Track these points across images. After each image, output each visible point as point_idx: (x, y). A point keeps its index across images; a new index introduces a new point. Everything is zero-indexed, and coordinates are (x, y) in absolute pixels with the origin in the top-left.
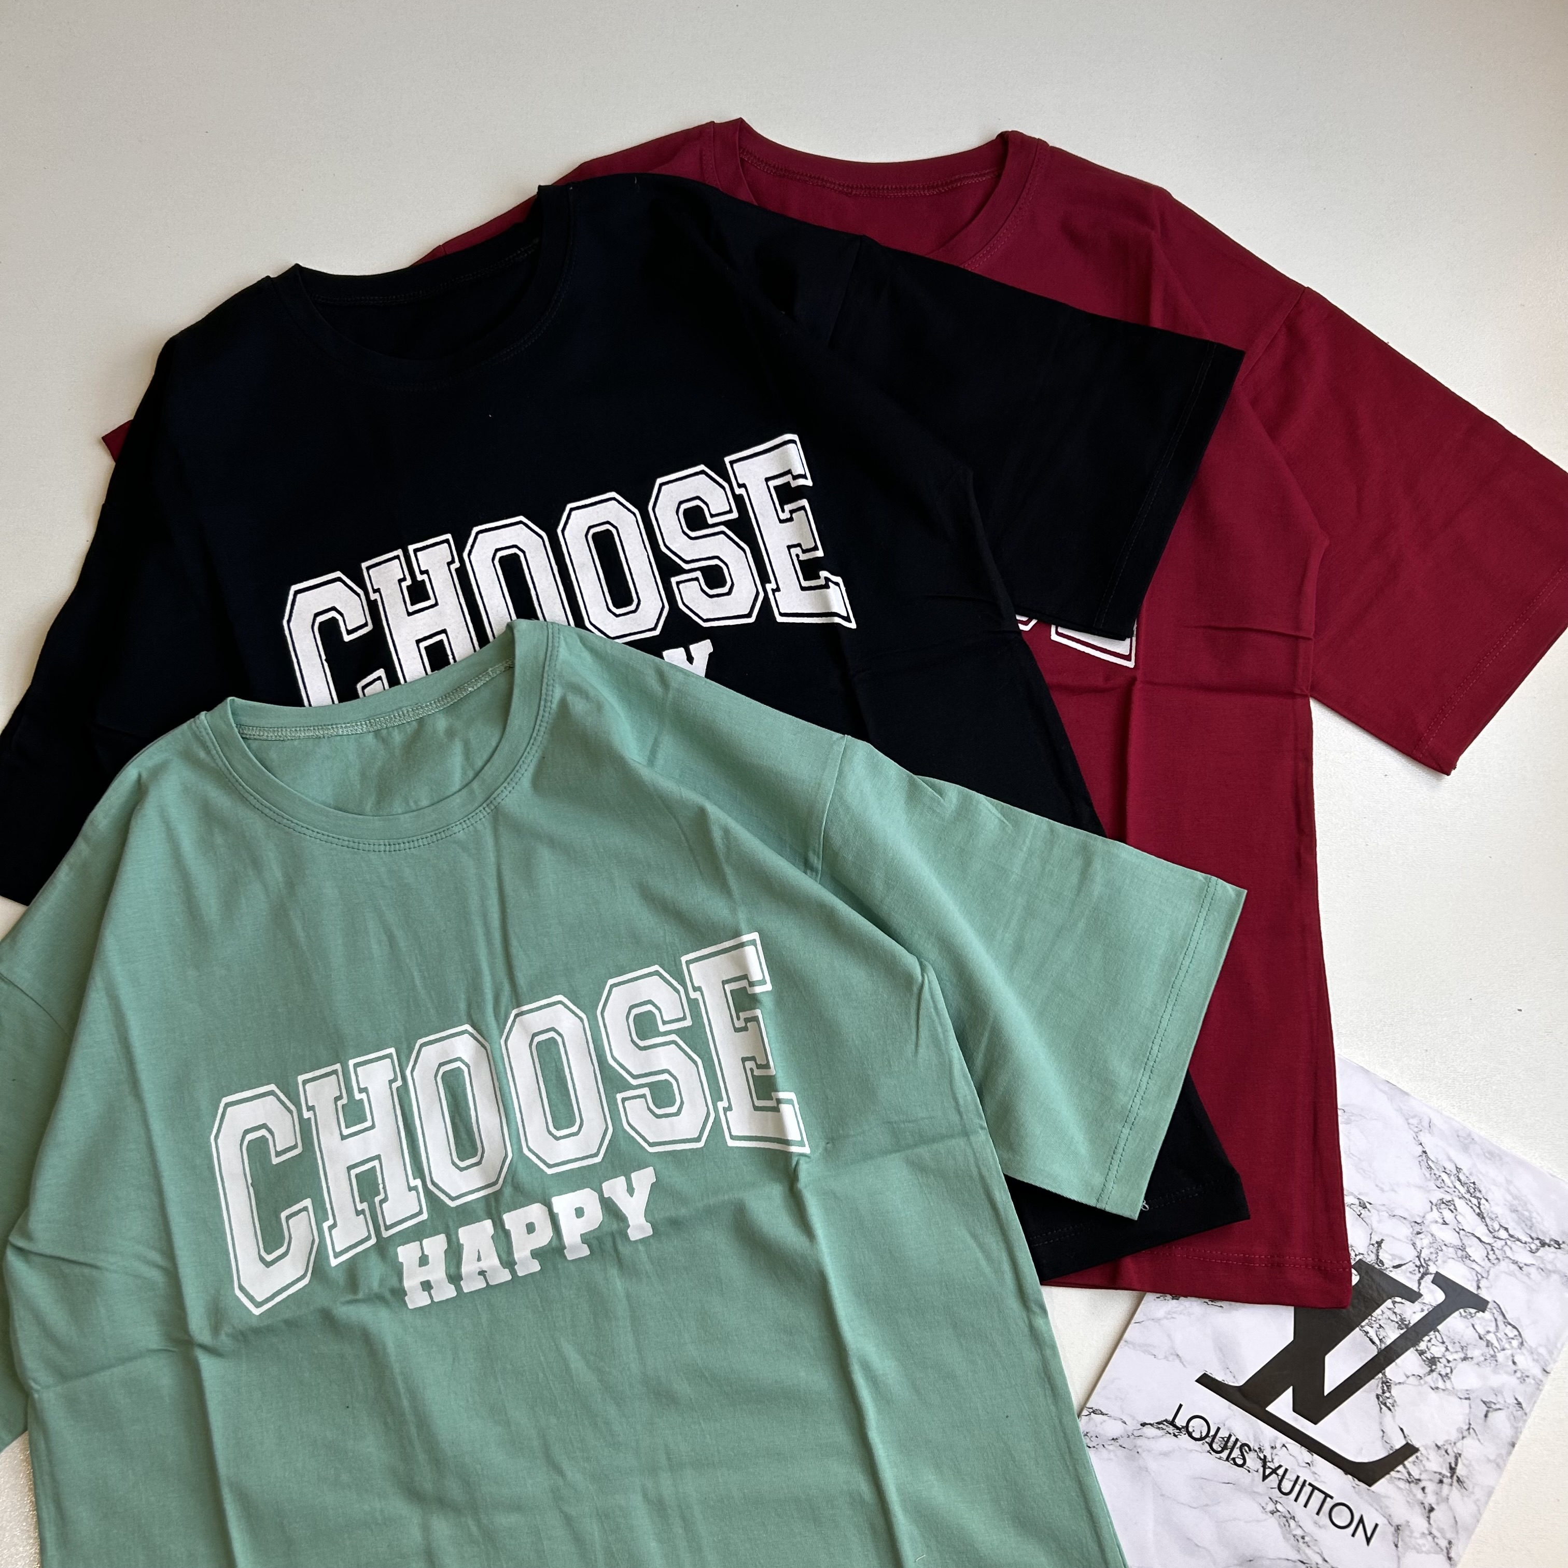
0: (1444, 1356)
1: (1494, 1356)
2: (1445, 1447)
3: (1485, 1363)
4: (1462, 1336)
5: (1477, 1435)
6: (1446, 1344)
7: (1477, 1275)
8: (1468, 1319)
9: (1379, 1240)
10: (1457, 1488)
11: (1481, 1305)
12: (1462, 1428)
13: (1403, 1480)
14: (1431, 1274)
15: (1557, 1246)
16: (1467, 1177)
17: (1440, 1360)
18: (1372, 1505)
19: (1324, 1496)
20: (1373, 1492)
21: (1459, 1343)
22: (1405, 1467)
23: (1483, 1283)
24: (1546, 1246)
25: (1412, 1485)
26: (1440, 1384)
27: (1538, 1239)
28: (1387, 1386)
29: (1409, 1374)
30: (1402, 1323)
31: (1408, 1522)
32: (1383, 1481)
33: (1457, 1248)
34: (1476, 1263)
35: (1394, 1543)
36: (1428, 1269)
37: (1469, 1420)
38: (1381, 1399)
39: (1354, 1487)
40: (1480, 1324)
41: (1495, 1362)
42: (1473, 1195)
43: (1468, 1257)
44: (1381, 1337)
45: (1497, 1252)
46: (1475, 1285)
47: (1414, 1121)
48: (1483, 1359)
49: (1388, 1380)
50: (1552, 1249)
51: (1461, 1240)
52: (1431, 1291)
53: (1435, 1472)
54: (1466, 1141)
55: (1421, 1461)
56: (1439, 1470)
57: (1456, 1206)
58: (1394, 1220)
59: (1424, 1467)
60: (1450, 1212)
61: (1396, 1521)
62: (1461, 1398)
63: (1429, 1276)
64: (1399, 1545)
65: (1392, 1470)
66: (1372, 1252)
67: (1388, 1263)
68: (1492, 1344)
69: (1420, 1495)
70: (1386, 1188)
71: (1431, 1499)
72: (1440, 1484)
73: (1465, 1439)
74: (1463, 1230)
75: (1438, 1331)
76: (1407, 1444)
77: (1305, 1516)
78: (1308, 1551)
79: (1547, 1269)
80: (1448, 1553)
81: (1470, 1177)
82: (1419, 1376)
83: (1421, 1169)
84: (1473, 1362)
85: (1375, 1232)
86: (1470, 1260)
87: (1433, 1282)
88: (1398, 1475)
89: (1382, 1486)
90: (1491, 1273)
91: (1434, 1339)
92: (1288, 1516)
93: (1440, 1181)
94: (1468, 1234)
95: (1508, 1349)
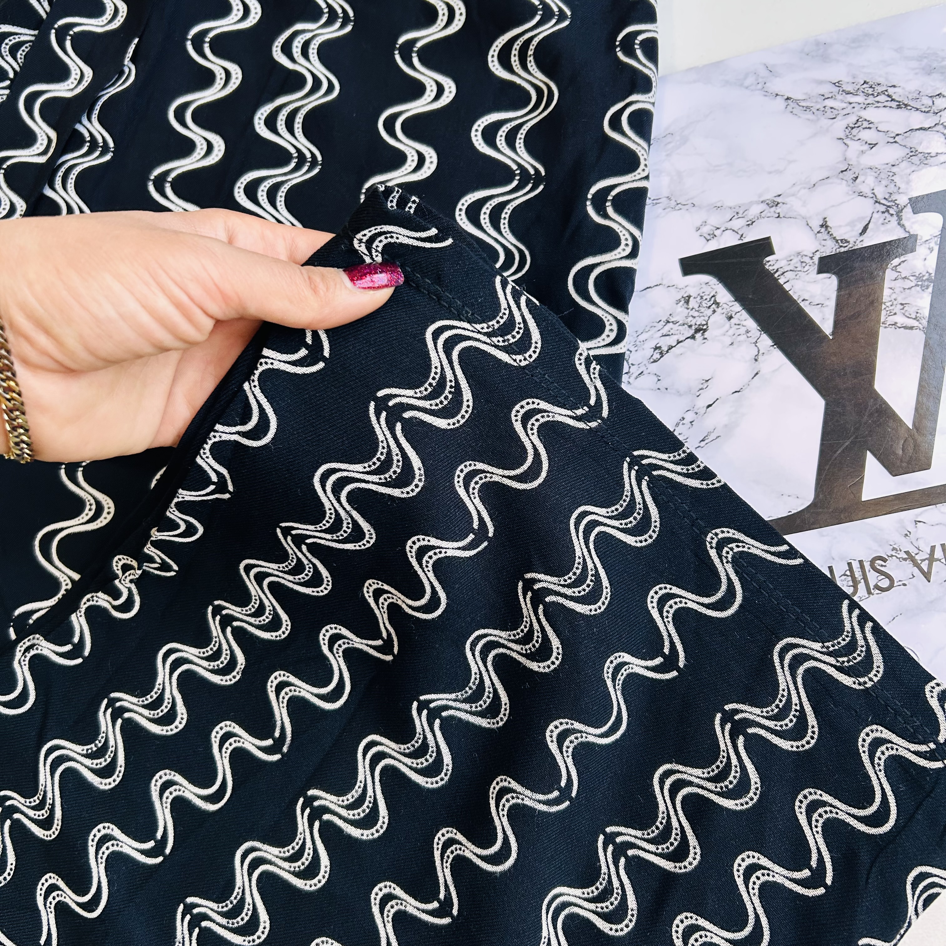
42: (876, 95)
74: (898, 135)
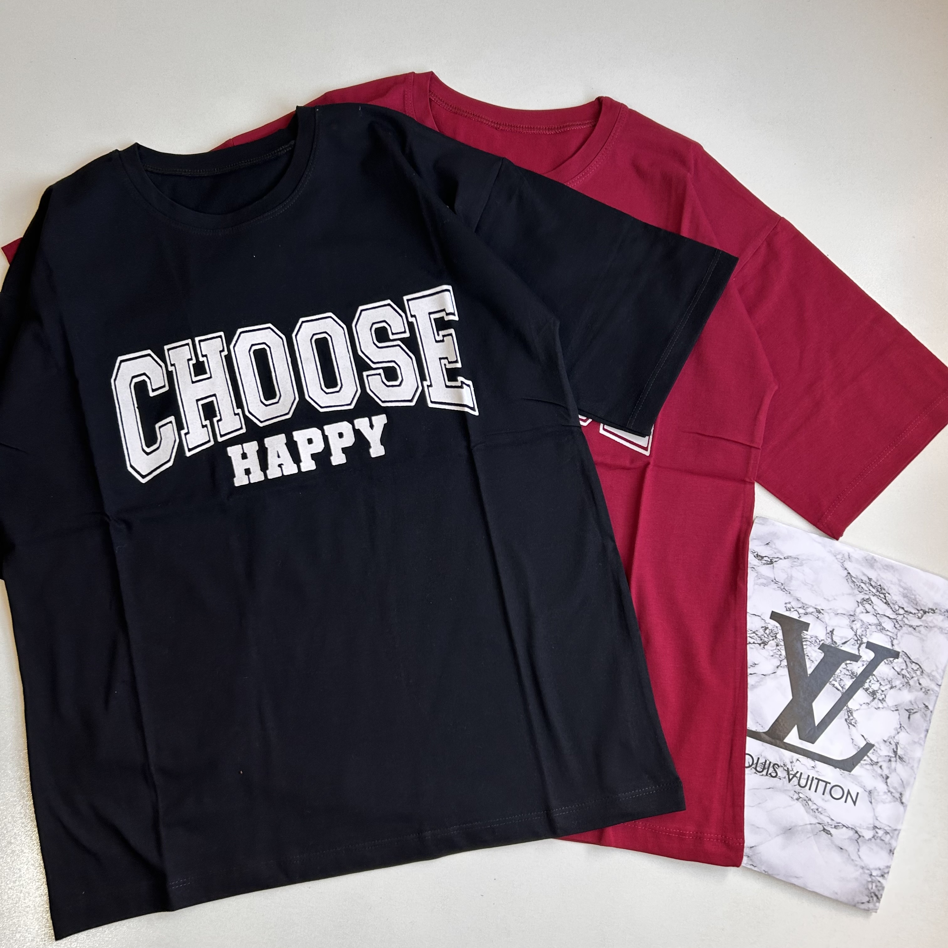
0: (880, 689)
1: (908, 683)
2: (889, 740)
3: (903, 687)
4: (888, 675)
5: (906, 730)
6: (880, 681)
7: (890, 638)
8: (890, 664)
9: (831, 630)
10: (899, 762)
11: (896, 655)
12: (896, 728)
13: (868, 764)
14: (864, 643)
15: (933, 612)
16: (876, 583)
17: (878, 691)
18: (853, 782)
19: (824, 784)
20: (853, 775)
21: (887, 679)
22: (868, 757)
23: (895, 642)
24: (927, 613)
25: (874, 766)
26: (880, 705)
27: (922, 610)
28: (850, 713)
29: (862, 703)
30: (853, 675)
31: (875, 788)
32: (857, 768)
33: (877, 625)
34: (889, 631)
35: (870, 801)
36: (862, 641)
37: (900, 722)
38: (848, 721)
39: (841, 775)
40: (897, 666)
41: (909, 686)
43: (884, 629)
44: (842, 686)
45: (900, 622)
46: (890, 644)
47: (839, 557)
48: (901, 685)
49: (850, 709)
50: (931, 614)
51: (878, 620)
52: (866, 653)
53: (886, 756)
54: (871, 562)
55: (877, 751)
56: (888, 754)
57: (872, 600)
58: (839, 616)
59: (879, 754)
60: (869, 605)
61: (869, 788)
62: (893, 711)
63: (863, 644)
64: (872, 802)
65: (861, 760)
66: (829, 638)
67: (839, 642)
68: (906, 676)
69: (879, 771)
70: (830, 599)
71: (886, 772)
72: (890, 763)
73: (899, 734)
75: (874, 675)
76: (867, 743)
77: (817, 798)
78: (822, 816)
79: (929, 626)
80: (901, 800)
81: (878, 583)
82: (867, 703)
83: (848, 583)
84: (896, 688)
85: (829, 626)
86: (885, 630)
87: (866, 647)
88: (865, 762)
89: (857, 770)
90: (898, 635)
91: (872, 680)
92: (807, 799)
93: (861, 588)
94: (882, 616)
95: (915, 677)
